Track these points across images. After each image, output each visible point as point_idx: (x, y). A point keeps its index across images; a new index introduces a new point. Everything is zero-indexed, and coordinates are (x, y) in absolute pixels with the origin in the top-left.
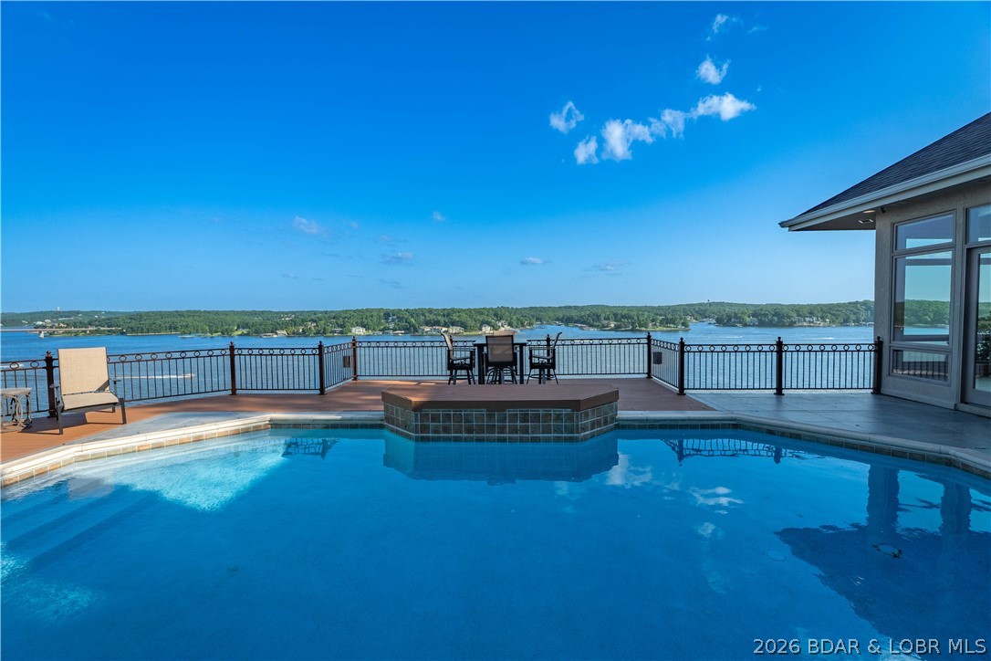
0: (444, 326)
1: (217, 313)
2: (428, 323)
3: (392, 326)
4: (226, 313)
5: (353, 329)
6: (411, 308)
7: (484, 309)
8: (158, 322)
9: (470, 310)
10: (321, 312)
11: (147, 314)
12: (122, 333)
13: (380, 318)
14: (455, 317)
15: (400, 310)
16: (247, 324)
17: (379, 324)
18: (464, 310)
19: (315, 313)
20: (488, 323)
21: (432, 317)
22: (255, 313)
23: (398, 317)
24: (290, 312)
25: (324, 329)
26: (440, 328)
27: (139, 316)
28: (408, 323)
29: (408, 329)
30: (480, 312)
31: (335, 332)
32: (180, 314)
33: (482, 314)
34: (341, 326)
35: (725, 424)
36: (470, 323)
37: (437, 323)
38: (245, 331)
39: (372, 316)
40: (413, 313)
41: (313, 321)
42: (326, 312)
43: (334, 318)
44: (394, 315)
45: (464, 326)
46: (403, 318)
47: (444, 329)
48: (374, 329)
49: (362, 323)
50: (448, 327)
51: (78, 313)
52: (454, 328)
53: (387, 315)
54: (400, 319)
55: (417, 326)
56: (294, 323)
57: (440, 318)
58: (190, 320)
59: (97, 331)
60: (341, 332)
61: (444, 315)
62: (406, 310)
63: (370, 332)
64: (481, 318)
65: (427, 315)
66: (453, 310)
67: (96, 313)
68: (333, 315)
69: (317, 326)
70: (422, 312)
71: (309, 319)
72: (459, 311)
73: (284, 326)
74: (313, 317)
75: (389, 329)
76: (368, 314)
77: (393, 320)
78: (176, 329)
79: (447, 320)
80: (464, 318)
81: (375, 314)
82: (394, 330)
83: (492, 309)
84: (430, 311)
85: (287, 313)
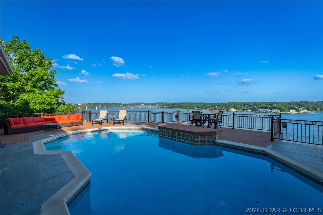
0: (270, 109)
1: (191, 103)
2: (262, 108)
3: (246, 108)
4: (194, 103)
5: (231, 109)
6: (255, 102)
7: (292, 102)
8: (178, 105)
9: (284, 103)
10: (221, 103)
11: (176, 103)
12: (171, 108)
13: (241, 105)
14: (275, 106)
15: (250, 103)
16: (199, 106)
17: (241, 107)
18: (281, 103)
19: (219, 103)
20: (294, 109)
21: (264, 105)
22: (201, 103)
23: (249, 105)
24: (211, 103)
25: (221, 109)
26: (268, 110)
27: (174, 104)
28: (253, 107)
29: (253, 110)
30: (290, 103)
31: (225, 110)
32: (183, 103)
33: (291, 104)
34: (227, 108)
35: (259, 153)
36: (283, 108)
37: (267, 108)
38: (198, 109)
39: (238, 105)
40: (255, 104)
41: (218, 106)
42: (222, 103)
43: (225, 105)
44: (247, 104)
45: (280, 109)
46: (251, 105)
47: (269, 110)
48: (239, 109)
49: (234, 107)
50: (272, 109)
51: (163, 103)
52: (275, 110)
53: (244, 104)
54: (250, 106)
55: (257, 108)
56: (212, 106)
57: (268, 106)
58: (185, 105)
59: (166, 107)
60: (227, 110)
61: (270, 105)
62: (253, 103)
63: (237, 110)
64: (290, 106)
65: (262, 104)
66: (275, 103)
67: (166, 103)
68: (224, 104)
69: (219, 108)
70: (260, 103)
71: (217, 105)
72: (278, 103)
73: (209, 107)
74: (218, 105)
75: (245, 109)
76: (237, 104)
77: (247, 106)
78: (181, 107)
79: (271, 107)
80: (280, 106)
81: (240, 104)
82: (247, 110)
83: (297, 102)
84: (263, 103)
85: (210, 103)
